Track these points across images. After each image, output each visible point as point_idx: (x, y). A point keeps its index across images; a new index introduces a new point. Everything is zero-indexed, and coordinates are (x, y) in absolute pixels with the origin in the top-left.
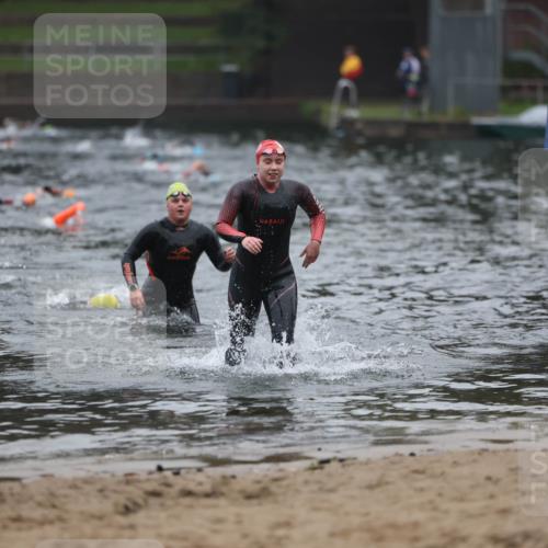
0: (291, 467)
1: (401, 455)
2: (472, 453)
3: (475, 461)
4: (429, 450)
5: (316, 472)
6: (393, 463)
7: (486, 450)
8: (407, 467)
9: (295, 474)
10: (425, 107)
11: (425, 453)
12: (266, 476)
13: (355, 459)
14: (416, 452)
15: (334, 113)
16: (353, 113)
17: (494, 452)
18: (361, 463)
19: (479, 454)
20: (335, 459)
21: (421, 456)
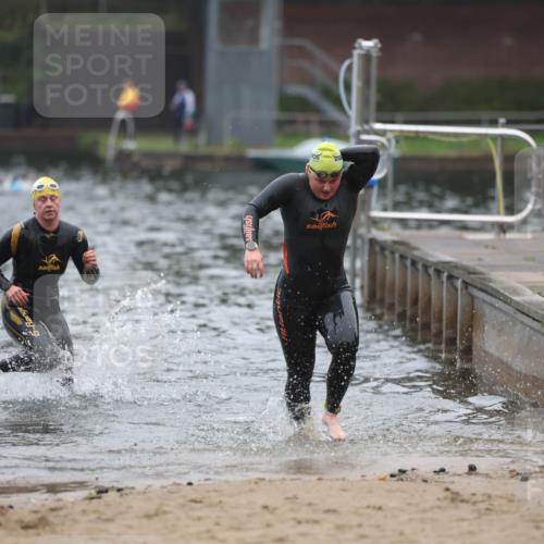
0: (68, 497)
1: (179, 484)
2: (249, 482)
3: (251, 490)
4: (206, 480)
5: (94, 501)
6: (170, 492)
7: (264, 479)
8: (184, 497)
9: (73, 503)
10: (202, 139)
11: (203, 482)
12: (43, 505)
13: (133, 488)
14: (193, 482)
15: (111, 145)
16: (130, 145)
17: (270, 481)
18: (139, 493)
19: (256, 483)
20: (113, 488)
21: (198, 485)
